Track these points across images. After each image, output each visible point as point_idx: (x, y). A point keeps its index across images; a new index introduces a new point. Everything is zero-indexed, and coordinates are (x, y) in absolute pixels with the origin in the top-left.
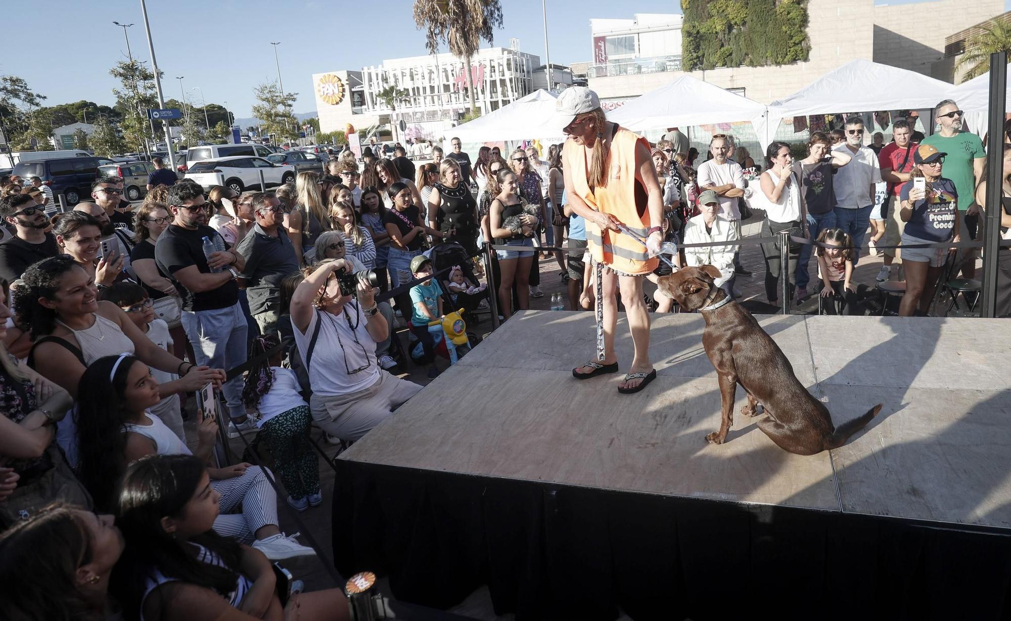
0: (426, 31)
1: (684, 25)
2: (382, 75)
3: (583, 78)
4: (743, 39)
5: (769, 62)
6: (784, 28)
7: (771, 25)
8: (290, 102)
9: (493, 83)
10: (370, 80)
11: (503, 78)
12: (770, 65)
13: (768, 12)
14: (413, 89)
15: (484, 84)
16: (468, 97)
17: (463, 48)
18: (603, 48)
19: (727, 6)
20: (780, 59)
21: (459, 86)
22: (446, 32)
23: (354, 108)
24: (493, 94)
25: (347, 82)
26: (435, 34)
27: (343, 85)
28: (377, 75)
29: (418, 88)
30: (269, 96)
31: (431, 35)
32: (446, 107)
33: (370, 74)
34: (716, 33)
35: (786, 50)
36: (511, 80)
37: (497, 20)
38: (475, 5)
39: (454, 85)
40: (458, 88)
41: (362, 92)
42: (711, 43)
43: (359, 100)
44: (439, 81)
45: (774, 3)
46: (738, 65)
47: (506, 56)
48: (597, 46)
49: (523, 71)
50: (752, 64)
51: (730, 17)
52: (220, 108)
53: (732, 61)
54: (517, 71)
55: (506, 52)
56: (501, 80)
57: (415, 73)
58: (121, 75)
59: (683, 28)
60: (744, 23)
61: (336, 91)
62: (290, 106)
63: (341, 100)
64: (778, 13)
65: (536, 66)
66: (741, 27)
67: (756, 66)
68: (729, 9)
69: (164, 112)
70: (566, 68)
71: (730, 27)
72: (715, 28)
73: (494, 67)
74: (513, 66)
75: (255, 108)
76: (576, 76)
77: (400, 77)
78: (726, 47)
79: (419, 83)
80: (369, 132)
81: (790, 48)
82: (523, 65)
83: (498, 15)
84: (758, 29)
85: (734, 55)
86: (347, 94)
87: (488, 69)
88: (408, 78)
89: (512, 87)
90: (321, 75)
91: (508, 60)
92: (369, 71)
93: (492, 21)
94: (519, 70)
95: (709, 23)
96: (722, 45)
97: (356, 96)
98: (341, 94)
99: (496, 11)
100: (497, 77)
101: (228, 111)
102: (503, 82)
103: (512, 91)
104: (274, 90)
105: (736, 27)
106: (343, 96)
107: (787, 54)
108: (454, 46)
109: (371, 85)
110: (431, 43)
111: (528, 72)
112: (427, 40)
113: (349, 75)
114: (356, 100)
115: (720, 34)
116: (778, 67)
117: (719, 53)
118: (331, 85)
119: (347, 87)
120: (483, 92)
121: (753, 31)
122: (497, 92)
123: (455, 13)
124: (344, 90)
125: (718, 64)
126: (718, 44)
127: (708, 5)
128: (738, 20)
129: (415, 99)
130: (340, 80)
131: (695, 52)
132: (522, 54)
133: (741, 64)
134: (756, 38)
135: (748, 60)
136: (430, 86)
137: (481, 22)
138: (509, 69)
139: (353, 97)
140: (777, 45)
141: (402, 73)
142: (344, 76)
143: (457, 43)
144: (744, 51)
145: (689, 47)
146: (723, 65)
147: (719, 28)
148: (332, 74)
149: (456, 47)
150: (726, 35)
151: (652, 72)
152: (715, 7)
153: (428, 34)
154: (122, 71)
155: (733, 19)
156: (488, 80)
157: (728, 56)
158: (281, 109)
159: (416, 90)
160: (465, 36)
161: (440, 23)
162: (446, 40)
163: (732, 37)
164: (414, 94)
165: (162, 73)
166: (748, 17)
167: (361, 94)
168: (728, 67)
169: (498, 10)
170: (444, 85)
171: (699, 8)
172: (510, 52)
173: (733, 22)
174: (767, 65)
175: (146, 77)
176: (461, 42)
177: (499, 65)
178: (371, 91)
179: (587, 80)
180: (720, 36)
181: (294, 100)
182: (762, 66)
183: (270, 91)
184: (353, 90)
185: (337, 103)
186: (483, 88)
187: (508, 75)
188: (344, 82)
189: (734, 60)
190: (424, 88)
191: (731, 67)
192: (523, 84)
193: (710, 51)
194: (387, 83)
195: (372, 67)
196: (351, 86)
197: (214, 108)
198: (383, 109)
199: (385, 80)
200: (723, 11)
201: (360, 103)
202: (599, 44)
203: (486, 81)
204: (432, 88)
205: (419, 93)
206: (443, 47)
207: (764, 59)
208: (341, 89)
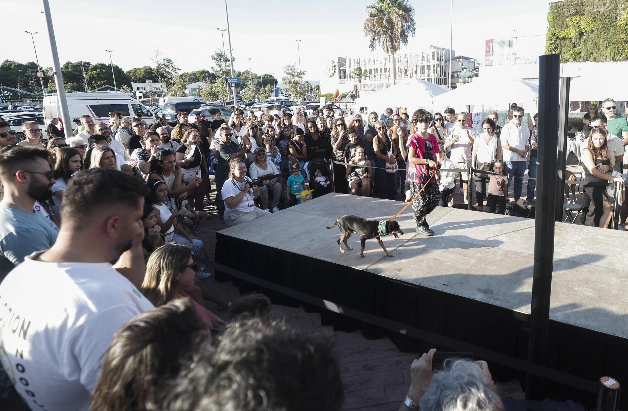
0: (370, 37)
1: (548, 32)
2: (357, 60)
4: (590, 43)
5: (608, 59)
6: (622, 36)
7: (612, 33)
8: (302, 76)
9: (423, 67)
10: (350, 63)
11: (429, 64)
12: (608, 61)
13: (611, 24)
14: (374, 70)
15: (417, 68)
16: (407, 75)
17: (390, 48)
18: (491, 47)
19: (581, 20)
20: (616, 57)
22: (381, 39)
23: (340, 80)
24: (422, 74)
25: (338, 64)
26: (375, 40)
27: (335, 66)
28: (354, 60)
29: (377, 69)
30: (291, 71)
31: (373, 40)
33: (350, 60)
34: (571, 38)
35: (622, 51)
36: (434, 66)
37: (412, 31)
38: (397, 22)
39: (399, 68)
40: (401, 70)
41: (345, 70)
42: (566, 45)
43: (343, 75)
44: (389, 66)
45: (616, 18)
46: (585, 60)
47: (432, 50)
48: (487, 46)
49: (443, 60)
50: (595, 60)
51: (582, 28)
52: (271, 76)
53: (580, 58)
54: (438, 60)
55: (432, 48)
56: (427, 66)
57: (376, 60)
58: (215, 59)
59: (547, 34)
60: (592, 32)
61: (331, 69)
62: (302, 78)
63: (333, 75)
64: (618, 25)
65: (453, 58)
66: (590, 34)
67: (598, 62)
68: (581, 22)
69: (233, 80)
70: (471, 59)
71: (581, 34)
72: (570, 35)
73: (424, 57)
74: (436, 57)
75: (283, 78)
77: (367, 62)
78: (577, 48)
79: (377, 66)
81: (625, 49)
82: (442, 56)
83: (413, 28)
84: (601, 36)
85: (582, 53)
86: (337, 71)
87: (420, 59)
88: (372, 62)
89: (434, 70)
91: (434, 53)
92: (350, 58)
93: (409, 32)
94: (439, 60)
95: (566, 31)
96: (574, 47)
97: (342, 72)
99: (412, 26)
100: (425, 64)
101: (275, 78)
102: (429, 67)
103: (434, 73)
104: (294, 68)
105: (585, 34)
106: (335, 72)
107: (622, 54)
108: (385, 47)
109: (350, 66)
110: (372, 45)
111: (446, 61)
112: (370, 43)
113: (339, 60)
114: (342, 75)
115: (573, 38)
116: (615, 62)
117: (571, 52)
118: (329, 65)
119: (337, 67)
120: (416, 73)
121: (598, 36)
123: (385, 27)
124: (335, 69)
125: (570, 60)
126: (572, 45)
127: (567, 19)
128: (588, 30)
129: (375, 76)
130: (334, 63)
131: (554, 51)
132: (443, 49)
133: (587, 60)
134: (599, 42)
135: (592, 58)
136: (385, 68)
137: (400, 32)
138: (433, 59)
139: (340, 73)
140: (615, 47)
141: (369, 59)
142: (336, 61)
143: (386, 45)
144: (590, 51)
145: (550, 47)
146: (574, 61)
147: (573, 35)
148: (330, 59)
149: (386, 48)
150: (578, 40)
152: (571, 20)
153: (371, 39)
154: (216, 57)
155: (584, 28)
156: (420, 65)
157: (578, 54)
158: (296, 79)
159: (376, 70)
160: (392, 42)
161: (377, 33)
162: (381, 44)
163: (582, 41)
164: (375, 73)
165: (234, 58)
166: (595, 28)
167: (345, 71)
168: (577, 62)
169: (413, 25)
171: (560, 21)
172: (435, 48)
173: (583, 31)
174: (606, 61)
175: (227, 60)
176: (389, 44)
177: (428, 55)
178: (350, 70)
180: (573, 40)
181: (304, 74)
182: (603, 62)
183: (292, 69)
184: (341, 69)
185: (331, 76)
186: (416, 70)
187: (433, 62)
188: (336, 64)
189: (582, 58)
190: (381, 69)
191: (580, 62)
192: (442, 68)
193: (565, 50)
194: (359, 65)
196: (340, 66)
197: (268, 76)
198: (355, 81)
199: (358, 63)
200: (577, 23)
201: (344, 77)
202: (489, 44)
203: (418, 66)
204: (385, 69)
205: (377, 72)
206: (379, 48)
207: (605, 57)
208: (334, 68)
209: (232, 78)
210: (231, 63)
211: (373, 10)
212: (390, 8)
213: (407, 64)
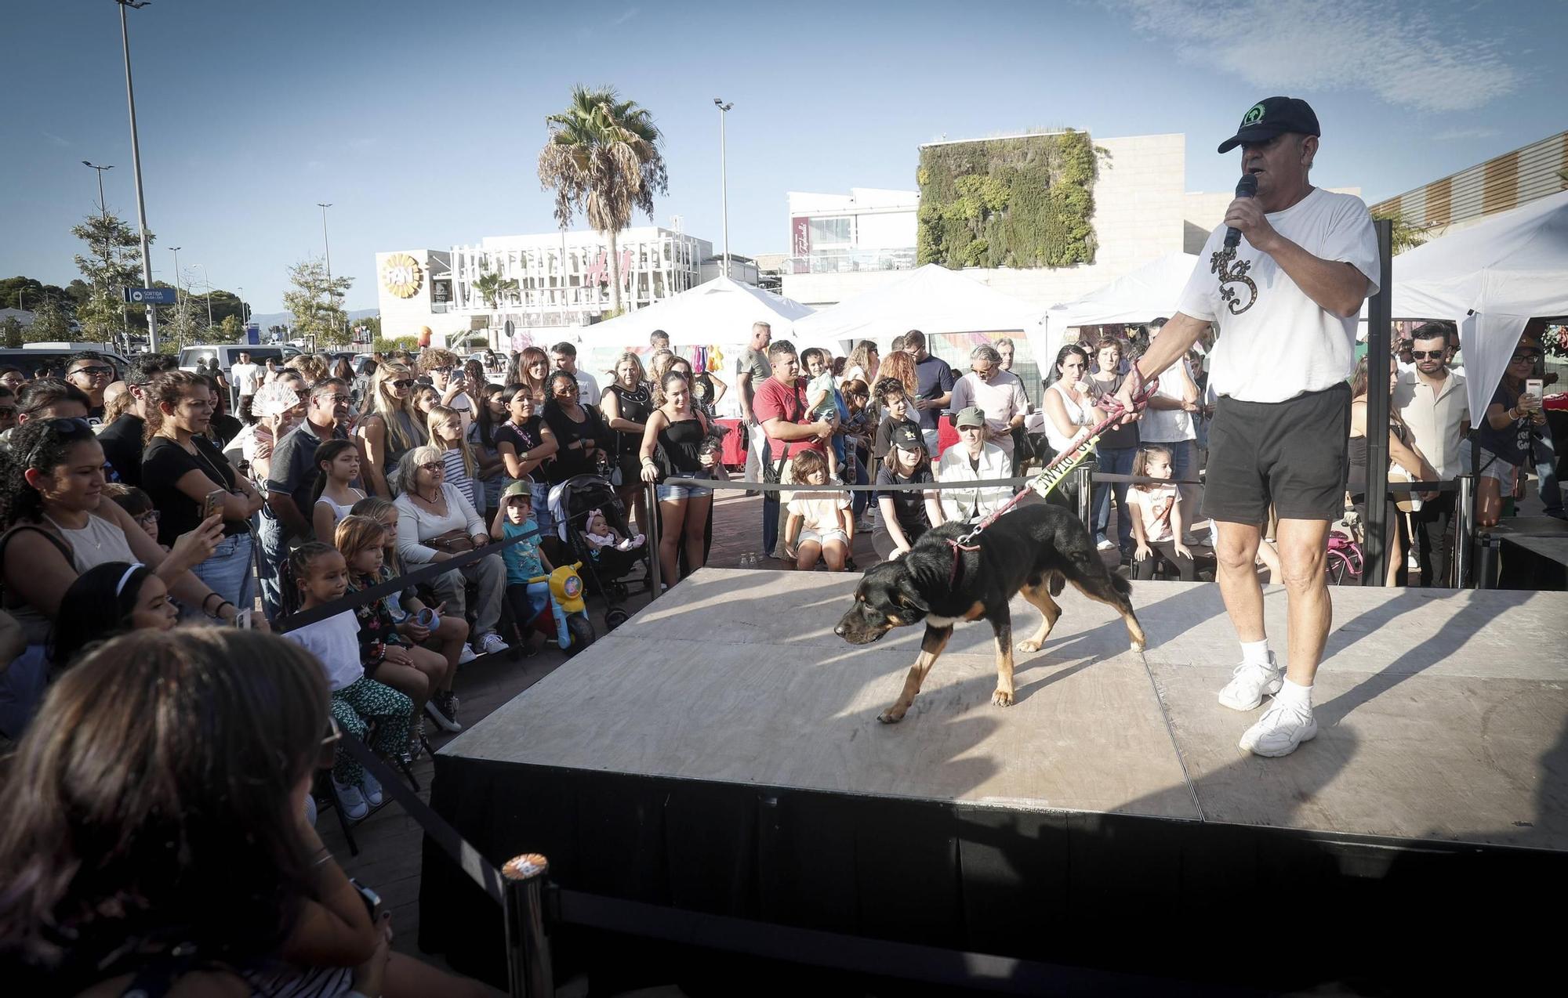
0: (555, 194)
1: (921, 206)
2: (481, 259)
3: (774, 276)
4: (1004, 230)
5: (1039, 263)
6: (1061, 218)
7: (1042, 212)
8: (341, 290)
9: (643, 277)
10: (462, 265)
11: (658, 270)
12: (1040, 267)
13: (1039, 194)
14: (525, 281)
15: (630, 278)
16: (606, 295)
17: (608, 220)
18: (804, 233)
19: (982, 183)
20: (1054, 260)
21: (593, 280)
22: (584, 195)
23: (434, 305)
24: (642, 292)
25: (428, 267)
26: (568, 199)
27: (420, 271)
28: (473, 258)
29: (532, 280)
30: (310, 279)
31: (564, 199)
32: (572, 308)
33: (462, 257)
34: (966, 219)
35: (1064, 247)
36: (669, 274)
37: (659, 184)
38: (629, 160)
39: (586, 277)
40: (592, 282)
41: (449, 281)
42: (958, 233)
43: (443, 292)
44: (564, 270)
45: (1048, 183)
46: (996, 265)
47: (664, 239)
48: (797, 232)
49: (688, 262)
50: (1015, 264)
51: (987, 198)
53: (987, 260)
54: (678, 261)
55: (663, 234)
56: (654, 273)
57: (528, 257)
58: (89, 236)
59: (920, 211)
60: (1005, 208)
61: (410, 279)
62: (341, 295)
63: (416, 292)
64: (1052, 195)
65: (706, 257)
66: (1001, 213)
67: (1021, 268)
68: (984, 187)
69: (150, 294)
70: (749, 260)
71: (986, 213)
72: (965, 212)
73: (646, 254)
74: (673, 254)
75: (288, 296)
76: (762, 272)
77: (506, 262)
78: (979, 239)
79: (533, 272)
80: (454, 341)
81: (1069, 244)
82: (687, 254)
83: (661, 177)
84: (1024, 217)
85: (990, 251)
86: (426, 283)
87: (636, 258)
88: (518, 264)
89: (670, 284)
90: (388, 255)
91: (667, 245)
92: (462, 252)
93: (652, 184)
94: (681, 260)
95: (956, 205)
96: (974, 237)
97: (439, 287)
98: (417, 283)
99: (658, 171)
100: (649, 268)
101: (243, 301)
102: (657, 276)
103: (671, 289)
104: (318, 271)
105: (993, 212)
106: (420, 286)
107: (1064, 253)
108: (594, 217)
109: (462, 273)
110: (562, 212)
111: (695, 264)
112: (555, 207)
113: (430, 257)
114: (438, 292)
115: (971, 220)
116: (1052, 270)
117: (969, 248)
118: (402, 269)
119: (426, 274)
120: (627, 288)
121: (1016, 218)
122: (647, 290)
123: (598, 169)
124: (421, 278)
125: (968, 263)
126: (968, 234)
127: (956, 181)
128: (997, 204)
129: (527, 295)
130: (416, 263)
131: (935, 244)
132: (688, 238)
133: (1000, 264)
134: (1021, 229)
135: (1010, 259)
136: (551, 278)
137: (638, 184)
138: (667, 258)
139: (435, 289)
140: (1050, 239)
141: (511, 256)
142: (423, 258)
143: (599, 213)
144: (1004, 246)
145: (927, 237)
146: (975, 265)
147: (969, 213)
148: (406, 253)
149: (598, 219)
150: (980, 224)
151: (873, 270)
152: (965, 183)
153: (558, 198)
155: (990, 201)
156: (636, 272)
157: (982, 252)
158: (326, 299)
159: (529, 283)
160: (613, 205)
161: (576, 183)
162: (584, 209)
163: (988, 225)
164: (526, 288)
165: (153, 237)
166: (1011, 200)
167: (447, 285)
168: (981, 267)
169: (661, 169)
170: (571, 277)
171: (943, 184)
172: (669, 234)
173: (989, 206)
174: (1036, 266)
175: (129, 241)
176: (606, 212)
177: (654, 252)
178: (461, 281)
179: (780, 280)
180: (971, 224)
181: (347, 287)
182: (1030, 267)
183: (312, 273)
184: (435, 278)
185: (410, 296)
186: (628, 284)
187: (665, 267)
188: (423, 266)
189: (990, 259)
190: (542, 280)
191: (986, 267)
192: (686, 279)
193: (957, 243)
194: (486, 269)
195: (466, 247)
196: (433, 272)
197: (221, 296)
198: (478, 306)
199: (484, 265)
200: (976, 190)
201: (443, 298)
202: (800, 227)
203: (632, 273)
204: (553, 280)
205: (533, 286)
206: (579, 218)
207: (1032, 259)
208: (417, 276)
209: (147, 287)
210: (141, 248)
211: (563, 129)
212: (610, 125)
213: (606, 269)
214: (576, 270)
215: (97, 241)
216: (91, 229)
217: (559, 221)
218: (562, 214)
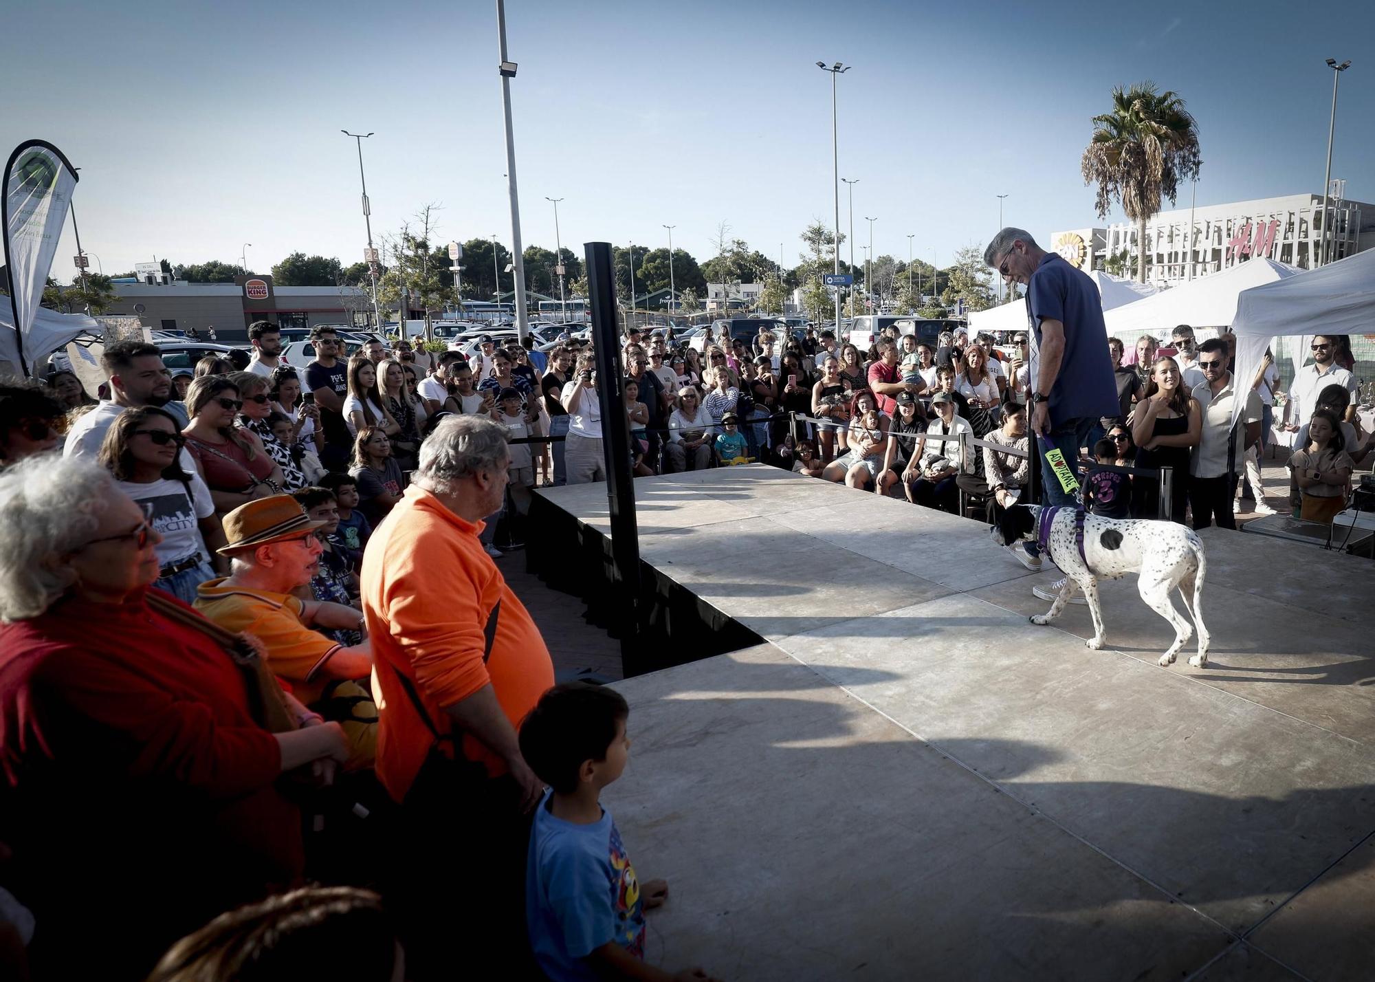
0: (1095, 188)
2: (1132, 234)
9: (1287, 249)
11: (1304, 240)
14: (1170, 255)
15: (1273, 250)
17: (1138, 209)
21: (1235, 252)
22: (1118, 188)
25: (1091, 244)
26: (1107, 191)
27: (1081, 248)
28: (1126, 233)
29: (1176, 254)
30: (967, 261)
31: (1104, 191)
33: (1117, 234)
36: (1317, 244)
37: (1191, 169)
38: (1154, 152)
39: (1228, 249)
40: (1234, 255)
41: (1104, 257)
44: (1206, 246)
47: (1315, 206)
49: (1343, 230)
54: (1330, 230)
55: (1316, 201)
56: (1300, 244)
57: (1176, 232)
58: (810, 239)
61: (1075, 255)
69: (840, 278)
73: (1293, 224)
74: (1324, 222)
79: (1178, 247)
82: (1343, 221)
86: (1088, 259)
87: (1282, 229)
88: (1165, 239)
89: (1316, 255)
90: (1060, 235)
91: (1318, 213)
92: (1117, 229)
94: (1334, 228)
97: (1099, 262)
98: (1081, 259)
100: (1294, 239)
102: (1303, 246)
103: (1316, 260)
106: (1083, 261)
108: (1128, 206)
109: (1116, 248)
111: (1352, 232)
112: (1097, 199)
113: (1094, 234)
114: (1097, 267)
118: (1070, 246)
119: (1089, 250)
123: (1127, 163)
124: (1085, 254)
129: (1170, 269)
130: (1082, 241)
132: (1346, 204)
136: (1194, 251)
137: (1160, 174)
138: (1317, 227)
139: (1096, 263)
141: (1159, 234)
142: (1087, 235)
143: (1131, 202)
148: (1075, 232)
149: (1130, 208)
153: (1099, 190)
156: (1280, 241)
159: (1173, 256)
160: (1142, 195)
161: (1110, 177)
162: (1121, 198)
164: (1170, 261)
165: (841, 237)
167: (1103, 260)
169: (1196, 155)
170: (1214, 250)
172: (1323, 201)
175: (830, 241)
176: (1136, 202)
177: (1302, 221)
183: (972, 256)
184: (1095, 254)
186: (1273, 255)
187: (1313, 236)
188: (1087, 243)
192: (1338, 249)
194: (1136, 245)
195: (1121, 224)
196: (1095, 249)
199: (1133, 241)
203: (1276, 244)
204: (1196, 253)
205: (1176, 260)
206: (1116, 208)
208: (1082, 252)
209: (836, 274)
210: (835, 246)
211: (1104, 127)
212: (1141, 120)
213: (1249, 241)
214: (1220, 243)
215: (814, 242)
216: (810, 235)
217: (1098, 211)
218: (1102, 206)
